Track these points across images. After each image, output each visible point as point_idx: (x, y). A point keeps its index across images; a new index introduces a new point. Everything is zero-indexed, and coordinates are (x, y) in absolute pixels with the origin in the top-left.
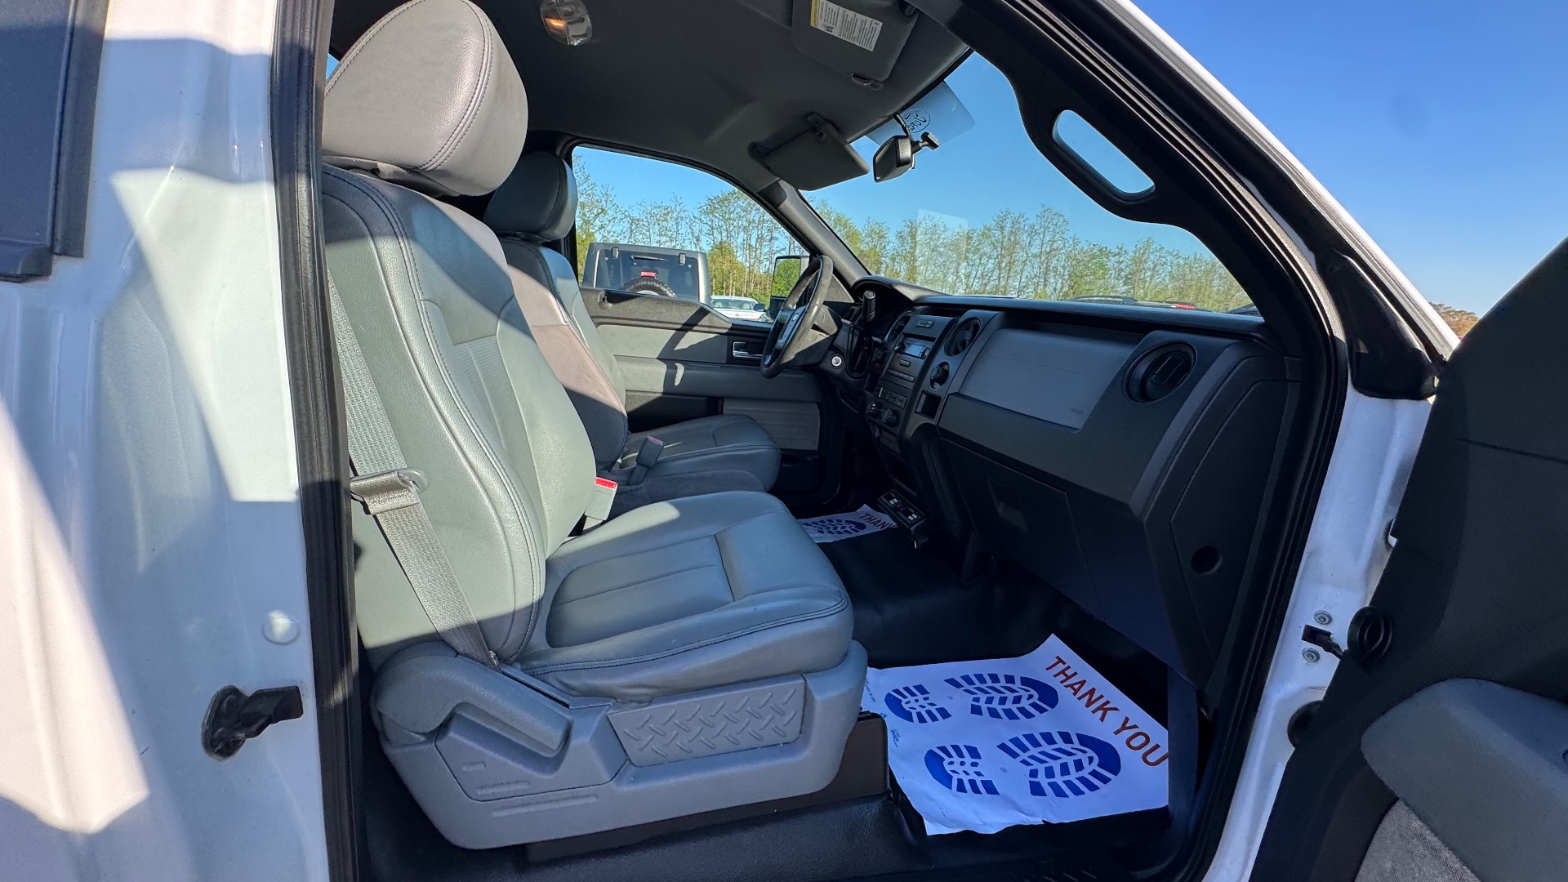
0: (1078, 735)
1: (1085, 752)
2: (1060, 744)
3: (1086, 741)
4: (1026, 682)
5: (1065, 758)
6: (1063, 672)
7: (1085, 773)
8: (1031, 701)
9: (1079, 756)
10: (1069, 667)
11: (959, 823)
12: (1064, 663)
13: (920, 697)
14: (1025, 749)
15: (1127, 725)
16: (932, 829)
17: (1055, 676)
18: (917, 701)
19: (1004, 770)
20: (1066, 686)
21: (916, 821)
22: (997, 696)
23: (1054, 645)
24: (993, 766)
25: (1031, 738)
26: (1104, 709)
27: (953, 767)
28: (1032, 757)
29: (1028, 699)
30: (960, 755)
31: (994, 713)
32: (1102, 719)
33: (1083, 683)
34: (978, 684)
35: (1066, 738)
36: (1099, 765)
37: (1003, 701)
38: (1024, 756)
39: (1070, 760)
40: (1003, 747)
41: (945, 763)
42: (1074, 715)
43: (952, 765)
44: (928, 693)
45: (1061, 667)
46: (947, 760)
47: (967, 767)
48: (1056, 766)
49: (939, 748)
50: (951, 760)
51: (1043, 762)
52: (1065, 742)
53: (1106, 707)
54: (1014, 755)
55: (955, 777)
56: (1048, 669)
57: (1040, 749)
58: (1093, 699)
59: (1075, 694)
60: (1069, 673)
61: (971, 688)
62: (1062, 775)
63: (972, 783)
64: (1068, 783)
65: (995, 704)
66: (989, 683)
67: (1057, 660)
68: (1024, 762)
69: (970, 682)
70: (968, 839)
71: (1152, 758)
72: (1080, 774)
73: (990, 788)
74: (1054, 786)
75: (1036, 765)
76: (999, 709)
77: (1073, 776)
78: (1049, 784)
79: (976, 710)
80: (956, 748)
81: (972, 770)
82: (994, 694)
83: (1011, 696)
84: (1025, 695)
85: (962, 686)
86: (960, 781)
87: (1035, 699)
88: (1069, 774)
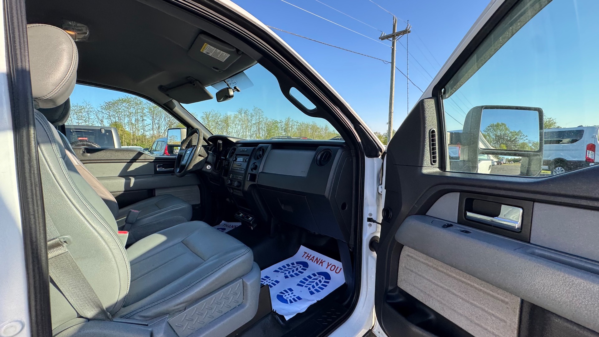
0: (317, 273)
1: (320, 277)
2: (313, 277)
3: (320, 274)
4: (297, 263)
5: (316, 281)
6: (307, 256)
7: (322, 283)
8: (301, 268)
9: (319, 279)
10: (308, 254)
11: (294, 313)
12: (307, 253)
13: (267, 280)
14: (304, 283)
15: (329, 265)
16: (287, 318)
17: (305, 258)
18: (267, 281)
19: (301, 291)
20: (309, 260)
21: (282, 317)
22: (291, 270)
23: (303, 249)
24: (298, 292)
25: (305, 279)
26: (322, 262)
27: (286, 297)
28: (307, 284)
29: (300, 268)
30: (287, 292)
31: (292, 276)
32: (322, 266)
33: (314, 257)
34: (284, 269)
35: (314, 275)
36: (325, 279)
37: (293, 271)
38: (305, 285)
39: (317, 281)
40: (298, 285)
41: (284, 297)
42: (314, 267)
43: (286, 296)
44: (269, 277)
45: (306, 255)
46: (284, 295)
47: (291, 295)
48: (314, 284)
49: (280, 293)
50: (285, 295)
51: (310, 284)
52: (315, 276)
53: (323, 261)
54: (302, 286)
55: (288, 300)
56: (303, 257)
57: (308, 281)
58: (318, 260)
59: (312, 261)
60: (309, 256)
61: (282, 271)
62: (317, 286)
63: (294, 299)
64: (319, 288)
65: (291, 273)
66: (287, 267)
67: (304, 253)
68: (305, 287)
69: (281, 269)
70: (299, 316)
71: (337, 271)
72: (321, 284)
73: (299, 298)
74: (316, 290)
75: (309, 286)
76: (293, 274)
77: (320, 285)
78: (315, 290)
79: (286, 277)
80: (285, 291)
81: (292, 295)
82: (290, 270)
83: (295, 269)
84: (299, 267)
85: (279, 271)
86: (290, 300)
87: (302, 267)
88: (318, 285)
